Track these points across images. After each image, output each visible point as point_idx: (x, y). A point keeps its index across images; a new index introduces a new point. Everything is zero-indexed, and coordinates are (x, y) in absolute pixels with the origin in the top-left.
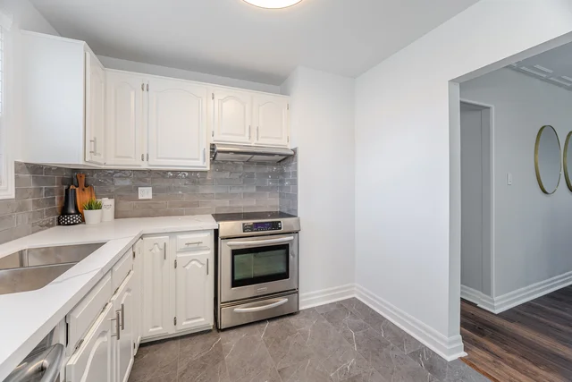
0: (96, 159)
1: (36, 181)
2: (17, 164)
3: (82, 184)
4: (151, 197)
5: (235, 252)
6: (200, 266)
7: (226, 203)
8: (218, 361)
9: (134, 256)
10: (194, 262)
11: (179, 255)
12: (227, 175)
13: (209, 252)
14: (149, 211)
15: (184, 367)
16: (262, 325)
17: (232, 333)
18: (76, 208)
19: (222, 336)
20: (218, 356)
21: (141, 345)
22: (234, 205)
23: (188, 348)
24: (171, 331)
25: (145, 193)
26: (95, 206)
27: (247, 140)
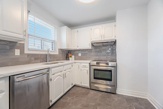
0: (69, 47)
1: (62, 52)
2: (59, 49)
3: (70, 53)
4: (81, 55)
5: (95, 70)
6: (86, 71)
7: (98, 57)
8: (86, 95)
9: (72, 66)
10: (85, 70)
11: (82, 68)
12: (98, 50)
13: (88, 68)
14: (80, 59)
15: (80, 92)
16: (102, 92)
17: (93, 91)
18: (68, 57)
19: (91, 90)
20: (87, 94)
21: (74, 86)
22: (100, 58)
23: (83, 90)
24: (80, 85)
25: (80, 55)
26: (71, 57)
27: (100, 39)
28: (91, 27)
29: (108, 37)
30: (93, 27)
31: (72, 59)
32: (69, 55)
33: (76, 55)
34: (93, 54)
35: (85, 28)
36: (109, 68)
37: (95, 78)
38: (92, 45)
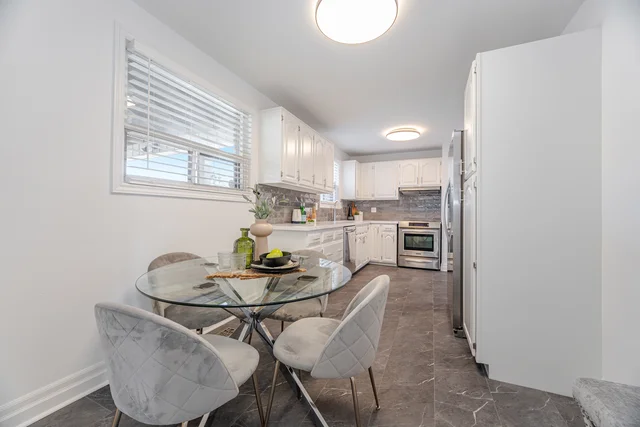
3: (354, 206)
5: (406, 235)
6: (391, 238)
10: (389, 236)
11: (383, 232)
12: (411, 202)
13: (394, 233)
17: (402, 269)
18: (352, 214)
19: (398, 269)
21: (368, 264)
25: (374, 210)
26: (357, 214)
27: (416, 184)
28: (400, 162)
29: (429, 182)
30: (404, 163)
31: (359, 218)
32: (354, 211)
33: (367, 211)
34: (400, 209)
35: (389, 163)
36: (430, 232)
37: (406, 248)
38: (401, 193)
